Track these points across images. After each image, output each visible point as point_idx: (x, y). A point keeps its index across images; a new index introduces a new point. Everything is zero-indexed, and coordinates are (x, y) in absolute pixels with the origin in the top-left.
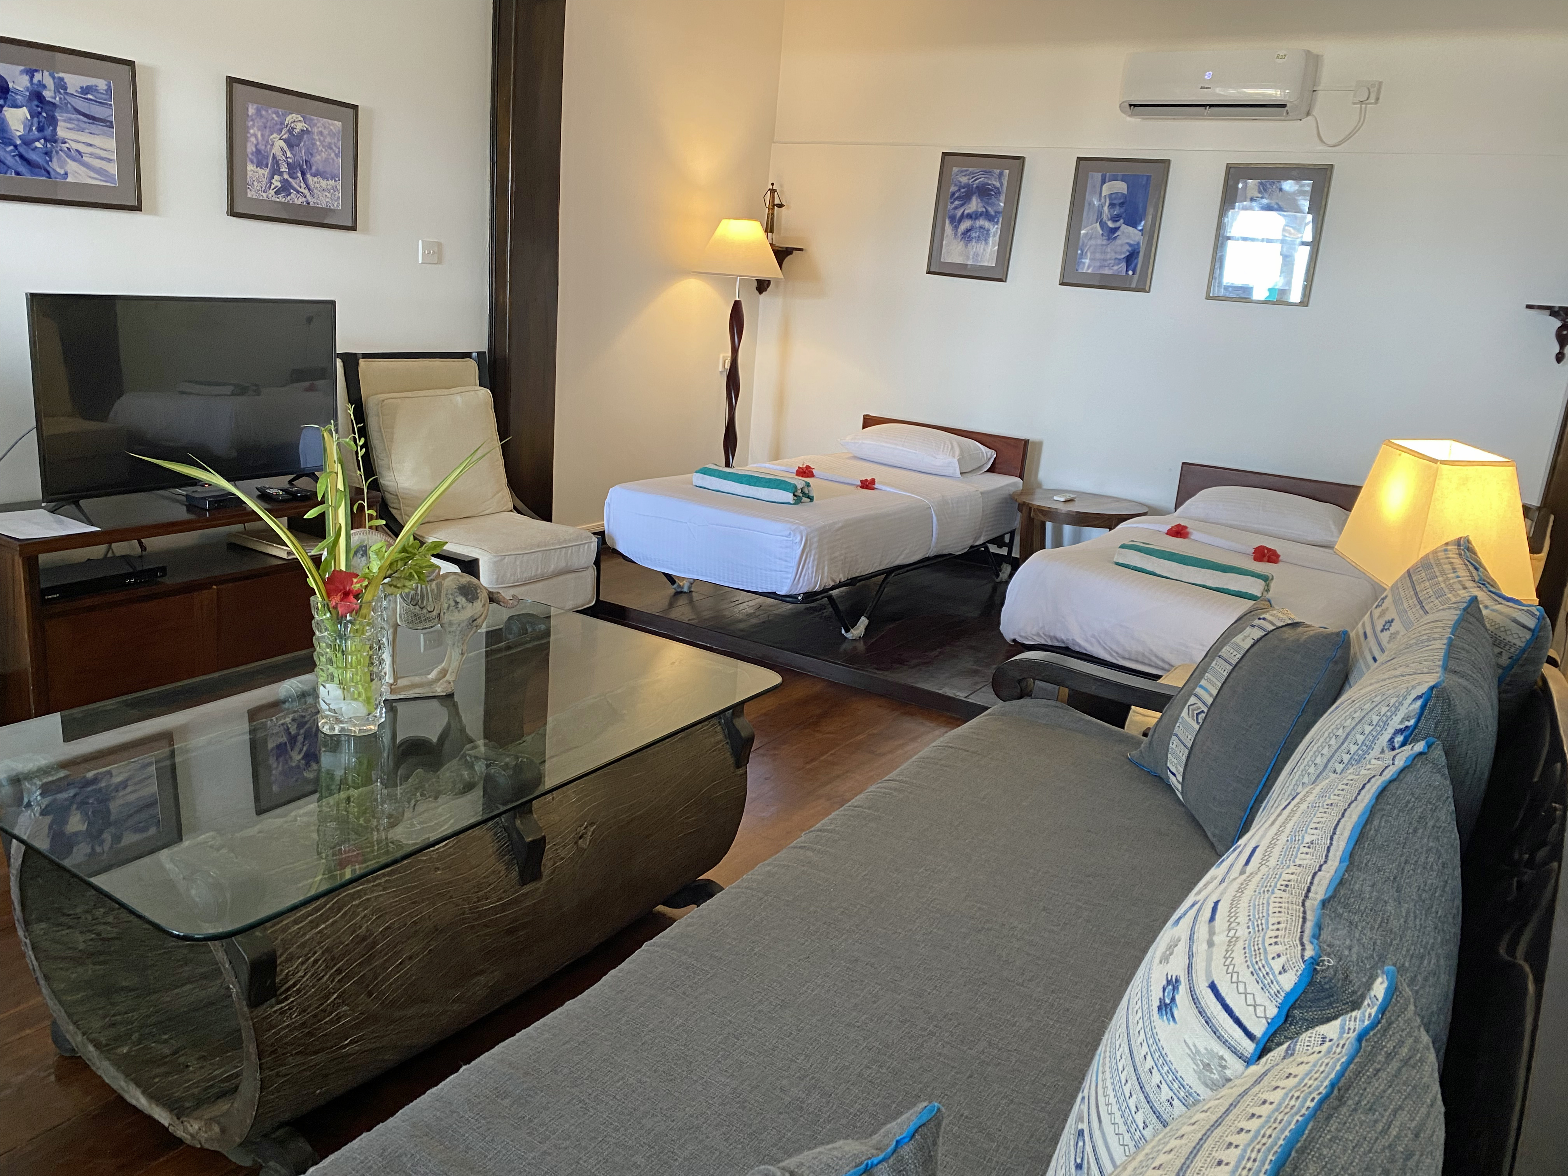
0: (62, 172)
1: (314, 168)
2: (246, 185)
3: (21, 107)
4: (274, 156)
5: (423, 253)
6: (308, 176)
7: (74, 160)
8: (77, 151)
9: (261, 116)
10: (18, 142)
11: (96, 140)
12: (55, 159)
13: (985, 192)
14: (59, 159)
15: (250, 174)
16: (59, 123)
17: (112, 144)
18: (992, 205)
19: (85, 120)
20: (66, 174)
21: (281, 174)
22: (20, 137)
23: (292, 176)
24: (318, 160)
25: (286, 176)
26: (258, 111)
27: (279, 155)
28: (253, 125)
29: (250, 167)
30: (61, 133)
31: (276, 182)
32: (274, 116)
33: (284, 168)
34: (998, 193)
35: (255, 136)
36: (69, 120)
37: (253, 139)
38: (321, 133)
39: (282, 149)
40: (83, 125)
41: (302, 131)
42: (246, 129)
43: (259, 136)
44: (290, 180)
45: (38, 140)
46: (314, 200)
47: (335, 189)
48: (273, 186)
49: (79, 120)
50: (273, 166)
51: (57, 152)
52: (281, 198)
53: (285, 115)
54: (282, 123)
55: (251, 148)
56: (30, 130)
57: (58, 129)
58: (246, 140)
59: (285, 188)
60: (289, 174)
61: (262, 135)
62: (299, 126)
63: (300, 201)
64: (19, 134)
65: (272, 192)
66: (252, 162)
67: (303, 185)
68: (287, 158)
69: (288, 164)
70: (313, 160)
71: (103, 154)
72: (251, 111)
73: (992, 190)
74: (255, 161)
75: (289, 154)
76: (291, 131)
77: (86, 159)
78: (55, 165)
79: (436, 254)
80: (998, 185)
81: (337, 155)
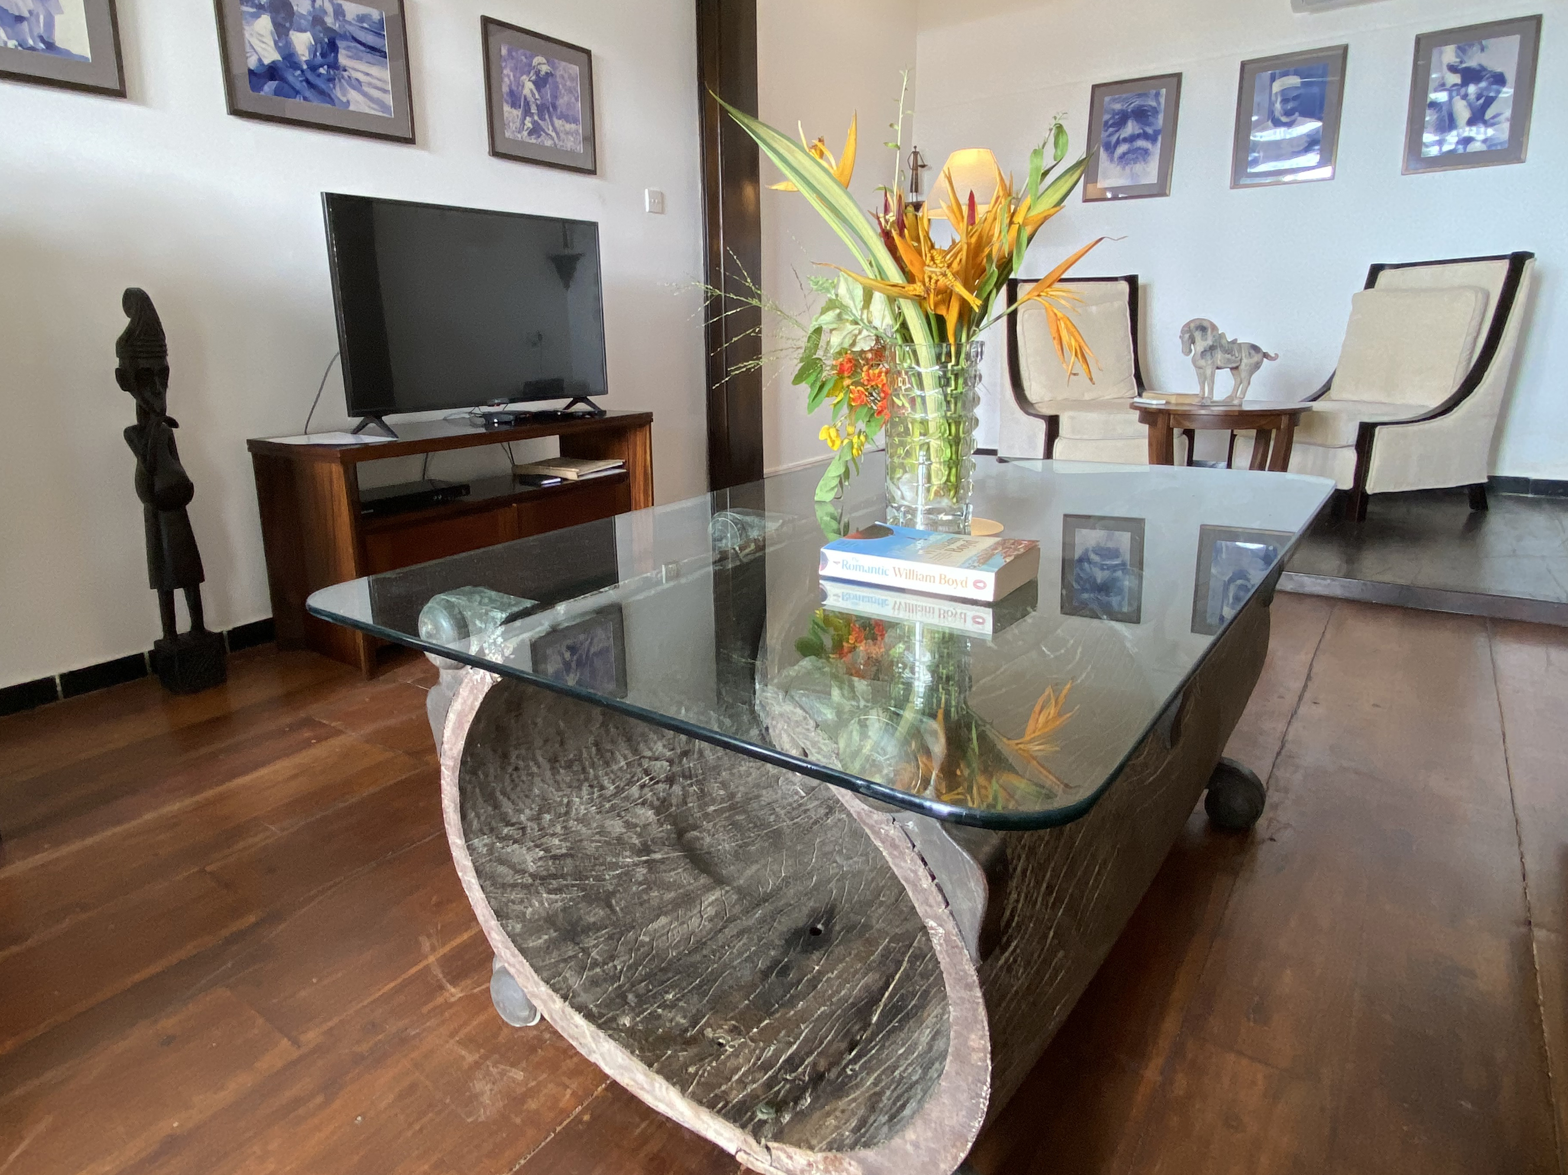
0: (344, 100)
1: (559, 111)
2: (503, 125)
3: (305, 31)
4: (525, 99)
5: (650, 202)
6: (555, 119)
7: (354, 88)
8: (357, 80)
9: (513, 58)
10: (305, 67)
11: (374, 71)
12: (338, 88)
13: (1142, 115)
14: (342, 87)
15: (506, 115)
16: (340, 50)
17: (387, 75)
18: (1149, 125)
19: (363, 49)
20: (348, 102)
21: (532, 115)
22: (306, 62)
23: (542, 118)
24: (562, 102)
25: (536, 118)
26: (510, 52)
27: (529, 96)
28: (506, 66)
29: (507, 108)
30: (343, 59)
31: (529, 124)
32: (523, 58)
33: (534, 110)
34: (1155, 111)
35: (509, 76)
36: (348, 48)
37: (506, 79)
38: (562, 77)
39: (531, 91)
40: (361, 54)
41: (547, 73)
42: (501, 69)
43: (512, 77)
44: (540, 121)
45: (322, 66)
46: (561, 143)
47: (577, 132)
48: (526, 127)
49: (355, 47)
50: (524, 105)
51: (340, 81)
52: (533, 140)
53: (532, 57)
54: (530, 65)
55: (505, 89)
56: (315, 55)
57: (339, 56)
58: (501, 81)
59: (536, 131)
60: (538, 115)
61: (514, 76)
62: (545, 69)
63: (548, 143)
64: (304, 59)
65: (525, 133)
66: (508, 103)
67: (550, 127)
68: (536, 99)
69: (537, 106)
70: (557, 103)
71: (379, 84)
72: (504, 52)
73: (1148, 111)
74: (510, 101)
75: (537, 96)
76: (538, 73)
77: (366, 89)
78: (338, 93)
79: (660, 204)
80: (1154, 104)
81: (577, 100)
